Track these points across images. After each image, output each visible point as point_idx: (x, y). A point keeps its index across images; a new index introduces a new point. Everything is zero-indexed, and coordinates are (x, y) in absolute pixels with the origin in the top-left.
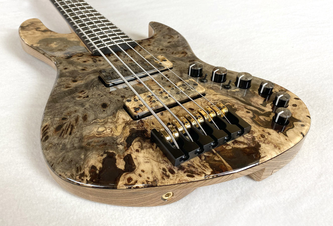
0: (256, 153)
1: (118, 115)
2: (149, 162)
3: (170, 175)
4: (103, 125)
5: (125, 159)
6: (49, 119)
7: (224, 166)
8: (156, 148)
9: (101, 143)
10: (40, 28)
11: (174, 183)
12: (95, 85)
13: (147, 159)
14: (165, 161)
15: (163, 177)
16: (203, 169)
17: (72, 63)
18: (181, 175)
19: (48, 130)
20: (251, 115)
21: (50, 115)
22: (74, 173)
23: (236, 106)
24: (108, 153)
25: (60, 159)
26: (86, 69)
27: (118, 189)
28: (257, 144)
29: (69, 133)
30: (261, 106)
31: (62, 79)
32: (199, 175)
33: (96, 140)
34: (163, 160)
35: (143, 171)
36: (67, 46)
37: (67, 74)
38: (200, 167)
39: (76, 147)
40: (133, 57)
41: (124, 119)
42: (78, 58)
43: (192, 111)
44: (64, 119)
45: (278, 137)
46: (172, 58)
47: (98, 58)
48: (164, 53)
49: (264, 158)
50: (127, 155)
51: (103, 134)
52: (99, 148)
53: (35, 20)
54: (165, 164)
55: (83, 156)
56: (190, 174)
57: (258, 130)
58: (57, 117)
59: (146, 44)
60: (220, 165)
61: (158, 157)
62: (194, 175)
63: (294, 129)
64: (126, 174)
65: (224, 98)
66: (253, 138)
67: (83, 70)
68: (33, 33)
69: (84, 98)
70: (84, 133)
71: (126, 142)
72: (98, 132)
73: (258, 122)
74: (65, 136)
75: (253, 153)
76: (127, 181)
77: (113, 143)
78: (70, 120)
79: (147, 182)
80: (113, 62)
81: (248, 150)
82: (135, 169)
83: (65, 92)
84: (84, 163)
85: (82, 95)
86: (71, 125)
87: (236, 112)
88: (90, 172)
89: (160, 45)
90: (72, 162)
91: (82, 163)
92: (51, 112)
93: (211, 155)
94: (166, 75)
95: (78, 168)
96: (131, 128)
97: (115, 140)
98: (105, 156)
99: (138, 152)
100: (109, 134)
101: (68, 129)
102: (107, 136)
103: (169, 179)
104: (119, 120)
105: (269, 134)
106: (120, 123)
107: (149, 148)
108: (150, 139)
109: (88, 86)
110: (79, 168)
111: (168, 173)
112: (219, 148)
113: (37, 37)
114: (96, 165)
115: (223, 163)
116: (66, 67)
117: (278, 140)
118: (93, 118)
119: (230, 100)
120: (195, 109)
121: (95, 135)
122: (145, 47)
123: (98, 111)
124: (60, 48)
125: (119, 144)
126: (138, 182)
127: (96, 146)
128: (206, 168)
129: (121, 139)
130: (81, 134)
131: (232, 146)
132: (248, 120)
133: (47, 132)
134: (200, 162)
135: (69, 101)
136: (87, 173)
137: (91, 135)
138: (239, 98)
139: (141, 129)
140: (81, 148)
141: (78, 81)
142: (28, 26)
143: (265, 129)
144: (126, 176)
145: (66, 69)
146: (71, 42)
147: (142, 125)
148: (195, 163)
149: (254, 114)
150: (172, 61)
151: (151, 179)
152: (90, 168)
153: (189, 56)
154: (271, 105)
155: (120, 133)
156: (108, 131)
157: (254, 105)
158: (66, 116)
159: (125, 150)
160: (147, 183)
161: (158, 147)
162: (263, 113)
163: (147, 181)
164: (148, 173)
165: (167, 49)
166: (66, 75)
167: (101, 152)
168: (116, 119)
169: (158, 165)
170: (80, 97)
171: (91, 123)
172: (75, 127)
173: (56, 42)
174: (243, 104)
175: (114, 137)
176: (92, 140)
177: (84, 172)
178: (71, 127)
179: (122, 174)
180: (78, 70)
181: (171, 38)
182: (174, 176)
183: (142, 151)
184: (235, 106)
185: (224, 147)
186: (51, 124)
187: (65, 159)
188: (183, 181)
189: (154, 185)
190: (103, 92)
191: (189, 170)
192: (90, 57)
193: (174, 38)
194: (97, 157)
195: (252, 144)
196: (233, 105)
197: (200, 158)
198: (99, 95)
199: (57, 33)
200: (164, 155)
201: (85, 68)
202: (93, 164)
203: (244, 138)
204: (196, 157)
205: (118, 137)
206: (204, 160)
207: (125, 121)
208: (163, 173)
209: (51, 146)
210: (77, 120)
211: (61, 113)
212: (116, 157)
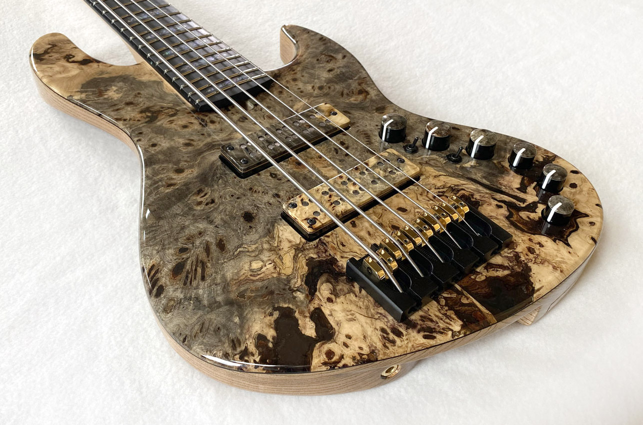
0: (526, 283)
1: (277, 234)
2: (355, 319)
3: (396, 338)
4: (256, 258)
5: (312, 317)
6: (155, 252)
7: (480, 313)
8: (360, 292)
9: (264, 291)
10: (74, 57)
11: (405, 353)
12: (218, 175)
13: (351, 314)
14: (381, 314)
15: (385, 343)
16: (447, 323)
17: (161, 131)
18: (414, 337)
19: (159, 275)
20: (504, 211)
21: (155, 245)
22: (230, 351)
23: (477, 196)
24: (279, 309)
25: (197, 327)
26: (192, 142)
27: (312, 371)
28: (524, 265)
29: (200, 277)
30: (519, 192)
31: (154, 169)
32: (442, 333)
33: (252, 286)
34: (378, 313)
35: (349, 337)
36: (139, 94)
37: (160, 156)
38: (442, 319)
39: (220, 303)
40: (271, 109)
41: (290, 242)
42: (169, 120)
43: (403, 213)
44: (183, 250)
45: (556, 250)
46: (343, 105)
47: (207, 116)
48: (326, 95)
49: (541, 291)
50: (313, 309)
51: (261, 274)
52: (262, 302)
53: (57, 38)
54: (382, 320)
55: (238, 318)
56: (428, 333)
57: (522, 240)
58: (169, 248)
59: (289, 78)
60: (473, 312)
61: (367, 308)
62: (435, 335)
63: (579, 231)
64: (322, 346)
65: (453, 181)
66: (517, 256)
67: (187, 145)
68: (62, 69)
69: (207, 204)
70: (229, 275)
71: (306, 285)
72: (252, 270)
73: (519, 224)
74: (194, 284)
75: (521, 285)
76: (326, 357)
77: (284, 289)
78: (194, 251)
79: (361, 355)
80: (238, 122)
81: (512, 279)
82: (333, 334)
83: (168, 196)
84: (242, 330)
85: (202, 199)
86: (199, 261)
87: (479, 207)
88: (257, 346)
89: (315, 79)
90: (220, 330)
91: (239, 331)
92: (155, 238)
93: (454, 295)
94: (342, 143)
95: (233, 341)
96: (307, 258)
97: (286, 283)
98: (276, 314)
99: (331, 303)
100: (273, 273)
101: (196, 270)
102: (269, 277)
103: (396, 347)
104: (282, 244)
105: (541, 245)
106: (286, 249)
107: (349, 293)
108: (346, 276)
109: (206, 179)
110: (235, 340)
111: (392, 336)
112: (465, 280)
113: (74, 77)
114: (264, 333)
115: (477, 307)
116: (154, 141)
117: (557, 256)
118: (237, 244)
119: (464, 186)
120: (408, 209)
121: (249, 276)
122: (288, 85)
123: (240, 229)
124: (128, 100)
125: (295, 291)
126: (345, 357)
127: (255, 298)
128: (451, 321)
129: (296, 281)
130: (224, 276)
131: (485, 274)
132: (503, 223)
133: (158, 278)
134: (440, 310)
135: (182, 213)
136: (252, 348)
137: (242, 278)
138: (479, 178)
139: (325, 257)
140: (230, 303)
141: (186, 170)
142: (46, 52)
143: (533, 237)
144: (322, 348)
145: (154, 145)
146: (145, 83)
147: (324, 249)
148: (431, 312)
149: (510, 209)
150: (344, 111)
151: (366, 350)
152: (256, 339)
153: (374, 98)
154: (534, 188)
155: (291, 270)
156: (268, 266)
157: (507, 191)
158: (186, 244)
159: (308, 302)
160: (361, 357)
161: (363, 290)
162: (524, 206)
163: (359, 354)
164: (359, 340)
165: (329, 85)
166: (159, 160)
167: (267, 308)
168: (276, 242)
169: (373, 324)
170: (200, 203)
171: (236, 253)
172: (208, 264)
173: (114, 86)
174: (488, 191)
175: (282, 277)
176: (246, 287)
177: (246, 347)
178: (200, 265)
179: (315, 346)
180: (178, 145)
181: (331, 60)
182: (403, 341)
183: (338, 300)
184: (475, 197)
185: (472, 277)
186: (162, 262)
187: (206, 325)
188: (418, 347)
189: (372, 359)
190: (237, 189)
191: (424, 326)
192: (193, 116)
193: (336, 59)
194: (263, 319)
195: (516, 266)
196: (472, 195)
197: (438, 302)
198: (232, 196)
199: (111, 66)
200: (377, 304)
201: (189, 140)
202: (259, 332)
203: (502, 257)
204: (430, 301)
205: (290, 276)
206: (446, 305)
207: (294, 243)
208: (384, 337)
209: (172, 306)
210: (207, 250)
211: (175, 240)
212: (297, 315)
